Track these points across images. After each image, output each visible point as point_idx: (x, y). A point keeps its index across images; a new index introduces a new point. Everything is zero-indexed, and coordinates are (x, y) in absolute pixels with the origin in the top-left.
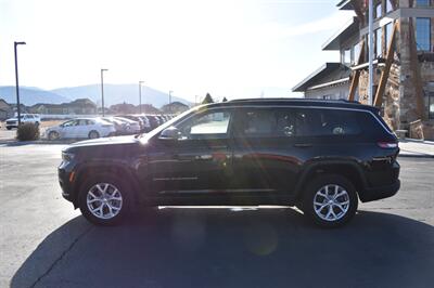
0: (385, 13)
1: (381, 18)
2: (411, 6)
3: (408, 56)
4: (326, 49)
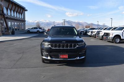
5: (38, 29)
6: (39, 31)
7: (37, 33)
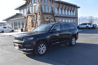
0: (35, 3)
1: (34, 4)
2: (41, 2)
3: (41, 13)
4: (16, 9)
5: (88, 25)
6: (88, 27)
7: (86, 29)
